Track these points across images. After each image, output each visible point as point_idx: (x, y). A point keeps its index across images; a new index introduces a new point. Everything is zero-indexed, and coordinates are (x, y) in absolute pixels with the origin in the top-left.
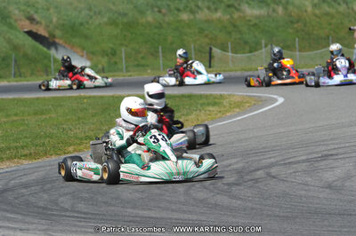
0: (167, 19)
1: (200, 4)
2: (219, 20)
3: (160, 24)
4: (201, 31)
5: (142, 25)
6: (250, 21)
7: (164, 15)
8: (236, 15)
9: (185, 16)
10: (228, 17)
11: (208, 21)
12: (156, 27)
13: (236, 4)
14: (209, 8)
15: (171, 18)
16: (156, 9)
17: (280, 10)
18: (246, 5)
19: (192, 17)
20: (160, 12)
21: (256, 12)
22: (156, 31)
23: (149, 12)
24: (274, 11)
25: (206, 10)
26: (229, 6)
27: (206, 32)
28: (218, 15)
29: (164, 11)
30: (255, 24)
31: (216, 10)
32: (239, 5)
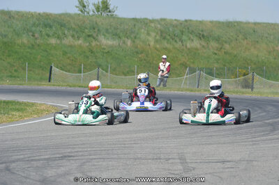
0: (38, 41)
1: (66, 32)
2: (80, 46)
3: (33, 45)
4: (65, 53)
5: (18, 45)
6: (104, 49)
7: (36, 39)
8: (94, 44)
9: (53, 41)
10: (87, 44)
11: (71, 46)
12: (29, 48)
13: (95, 35)
14: (73, 36)
15: (42, 42)
16: (31, 34)
17: (129, 42)
18: (103, 37)
19: (58, 42)
20: (33, 36)
21: (110, 42)
22: (29, 50)
23: (24, 35)
24: (124, 42)
25: (70, 37)
26: (89, 36)
27: (69, 55)
28: (80, 42)
29: (36, 35)
30: (108, 52)
31: (78, 38)
32: (97, 36)
